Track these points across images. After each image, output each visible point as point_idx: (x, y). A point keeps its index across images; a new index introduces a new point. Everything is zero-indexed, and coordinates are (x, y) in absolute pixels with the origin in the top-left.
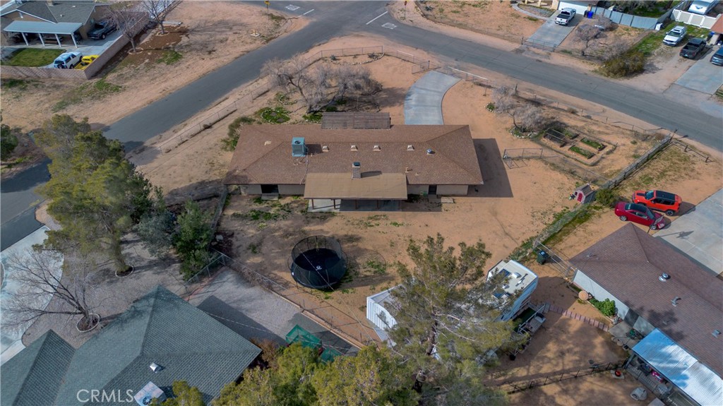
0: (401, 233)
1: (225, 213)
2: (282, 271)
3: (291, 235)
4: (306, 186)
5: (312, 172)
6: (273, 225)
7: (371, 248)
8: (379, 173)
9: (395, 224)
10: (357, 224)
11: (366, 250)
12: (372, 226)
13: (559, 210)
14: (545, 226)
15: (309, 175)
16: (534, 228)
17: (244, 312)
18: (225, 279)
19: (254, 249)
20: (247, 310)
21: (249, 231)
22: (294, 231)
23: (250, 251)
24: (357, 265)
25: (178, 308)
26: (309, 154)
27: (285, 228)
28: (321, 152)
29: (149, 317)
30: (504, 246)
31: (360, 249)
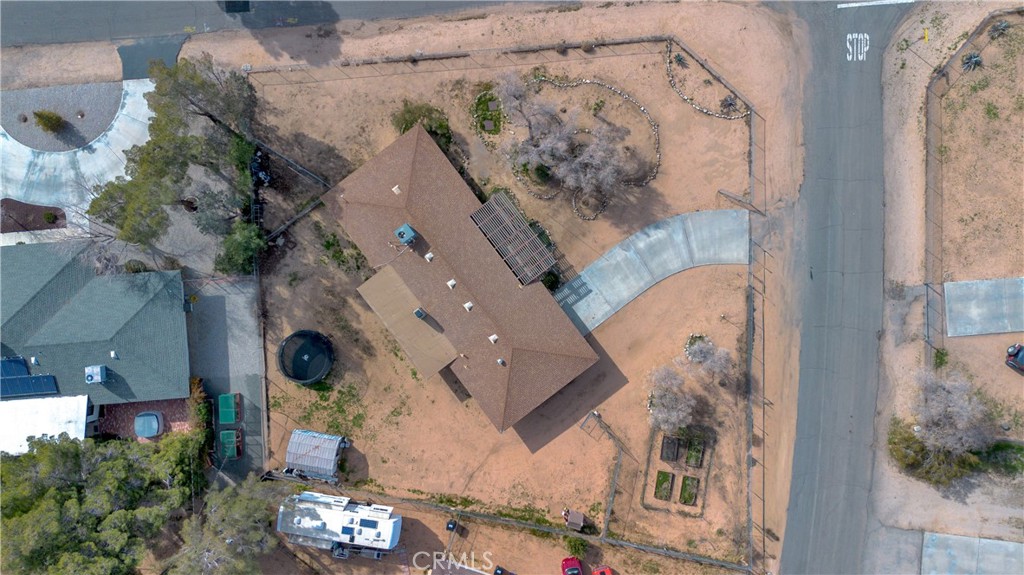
0: (406, 387)
1: (312, 214)
2: (289, 323)
3: (333, 295)
4: (376, 275)
5: (394, 267)
6: (332, 268)
7: (369, 374)
8: (441, 329)
9: (415, 374)
10: (389, 341)
11: (365, 371)
12: (397, 355)
13: (540, 505)
14: (506, 504)
15: (389, 269)
16: (495, 495)
17: (230, 334)
18: (245, 291)
19: (295, 279)
20: (232, 336)
21: (309, 255)
22: (339, 294)
23: (289, 279)
24: (342, 378)
25: (171, 310)
26: (411, 247)
27: (337, 281)
28: (423, 256)
29: (143, 304)
30: (452, 483)
31: (361, 365)
